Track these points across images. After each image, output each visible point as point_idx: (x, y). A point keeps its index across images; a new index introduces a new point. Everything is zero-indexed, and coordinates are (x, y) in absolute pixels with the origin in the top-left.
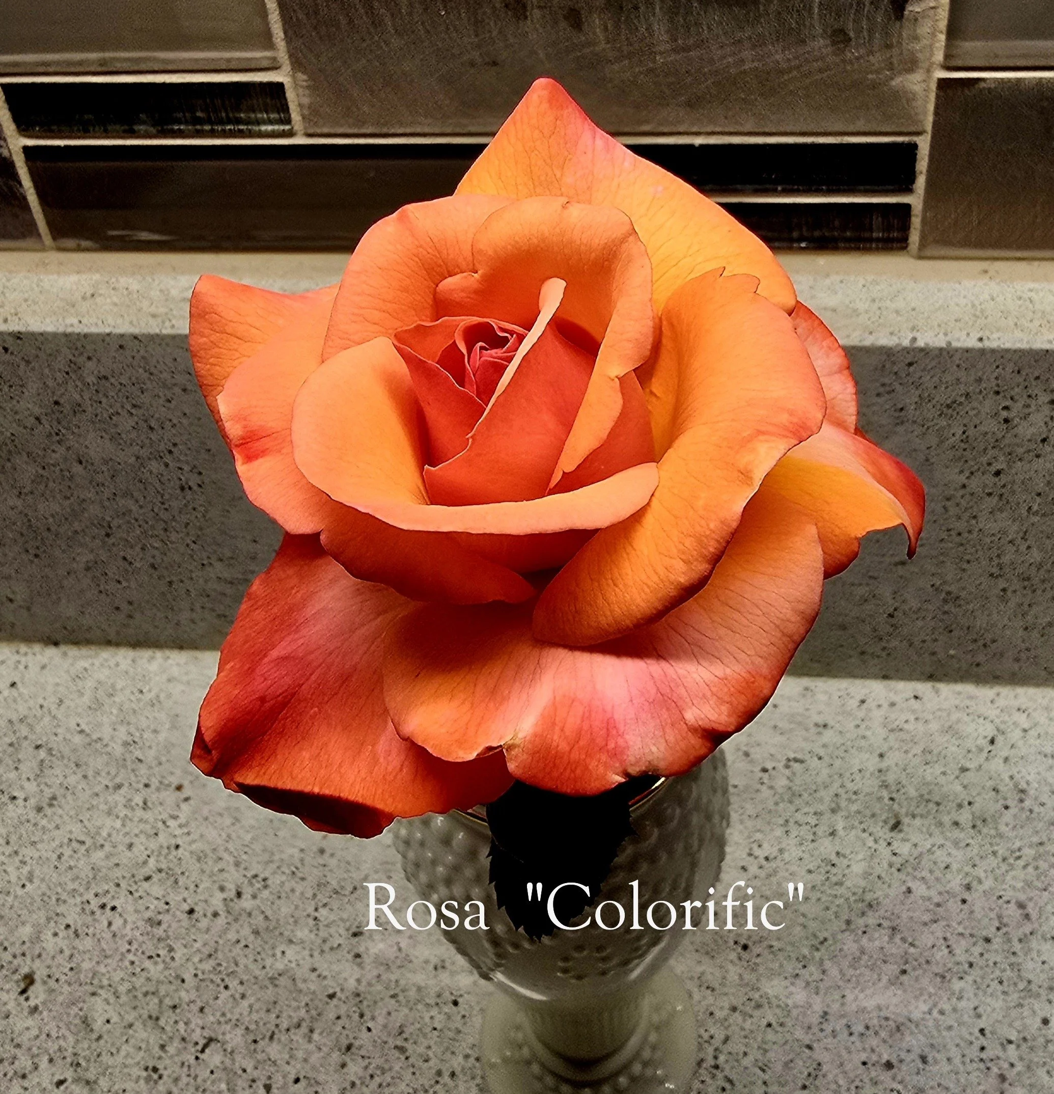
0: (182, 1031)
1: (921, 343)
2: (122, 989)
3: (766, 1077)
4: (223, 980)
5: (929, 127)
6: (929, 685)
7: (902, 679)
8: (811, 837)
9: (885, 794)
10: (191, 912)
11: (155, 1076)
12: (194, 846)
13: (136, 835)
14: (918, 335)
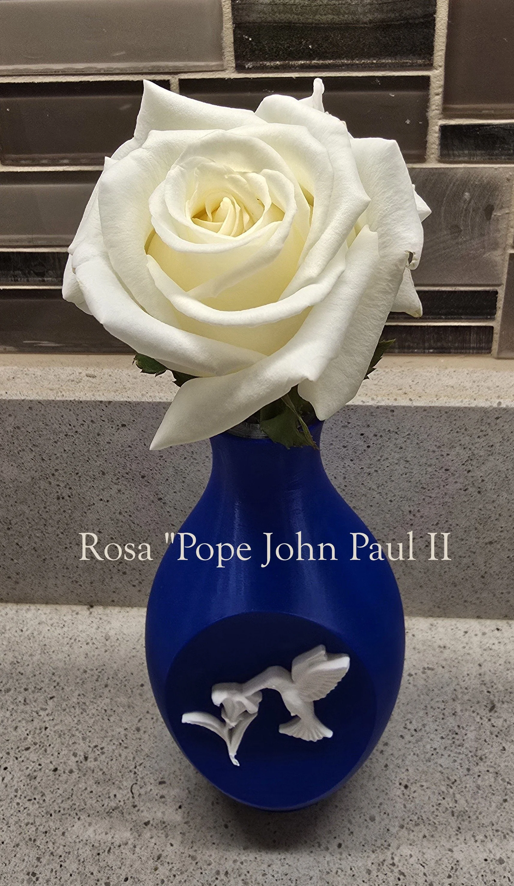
0: (51, 848)
1: (503, 406)
2: (12, 821)
3: (425, 871)
4: (77, 814)
5: (504, 282)
6: (505, 622)
7: (488, 618)
8: (442, 716)
9: (484, 689)
10: (56, 770)
11: (34, 879)
12: (56, 728)
13: (20, 721)
14: (502, 401)
